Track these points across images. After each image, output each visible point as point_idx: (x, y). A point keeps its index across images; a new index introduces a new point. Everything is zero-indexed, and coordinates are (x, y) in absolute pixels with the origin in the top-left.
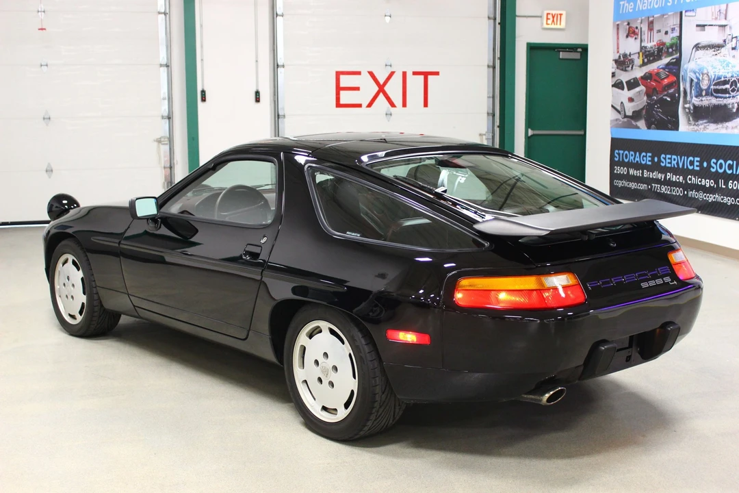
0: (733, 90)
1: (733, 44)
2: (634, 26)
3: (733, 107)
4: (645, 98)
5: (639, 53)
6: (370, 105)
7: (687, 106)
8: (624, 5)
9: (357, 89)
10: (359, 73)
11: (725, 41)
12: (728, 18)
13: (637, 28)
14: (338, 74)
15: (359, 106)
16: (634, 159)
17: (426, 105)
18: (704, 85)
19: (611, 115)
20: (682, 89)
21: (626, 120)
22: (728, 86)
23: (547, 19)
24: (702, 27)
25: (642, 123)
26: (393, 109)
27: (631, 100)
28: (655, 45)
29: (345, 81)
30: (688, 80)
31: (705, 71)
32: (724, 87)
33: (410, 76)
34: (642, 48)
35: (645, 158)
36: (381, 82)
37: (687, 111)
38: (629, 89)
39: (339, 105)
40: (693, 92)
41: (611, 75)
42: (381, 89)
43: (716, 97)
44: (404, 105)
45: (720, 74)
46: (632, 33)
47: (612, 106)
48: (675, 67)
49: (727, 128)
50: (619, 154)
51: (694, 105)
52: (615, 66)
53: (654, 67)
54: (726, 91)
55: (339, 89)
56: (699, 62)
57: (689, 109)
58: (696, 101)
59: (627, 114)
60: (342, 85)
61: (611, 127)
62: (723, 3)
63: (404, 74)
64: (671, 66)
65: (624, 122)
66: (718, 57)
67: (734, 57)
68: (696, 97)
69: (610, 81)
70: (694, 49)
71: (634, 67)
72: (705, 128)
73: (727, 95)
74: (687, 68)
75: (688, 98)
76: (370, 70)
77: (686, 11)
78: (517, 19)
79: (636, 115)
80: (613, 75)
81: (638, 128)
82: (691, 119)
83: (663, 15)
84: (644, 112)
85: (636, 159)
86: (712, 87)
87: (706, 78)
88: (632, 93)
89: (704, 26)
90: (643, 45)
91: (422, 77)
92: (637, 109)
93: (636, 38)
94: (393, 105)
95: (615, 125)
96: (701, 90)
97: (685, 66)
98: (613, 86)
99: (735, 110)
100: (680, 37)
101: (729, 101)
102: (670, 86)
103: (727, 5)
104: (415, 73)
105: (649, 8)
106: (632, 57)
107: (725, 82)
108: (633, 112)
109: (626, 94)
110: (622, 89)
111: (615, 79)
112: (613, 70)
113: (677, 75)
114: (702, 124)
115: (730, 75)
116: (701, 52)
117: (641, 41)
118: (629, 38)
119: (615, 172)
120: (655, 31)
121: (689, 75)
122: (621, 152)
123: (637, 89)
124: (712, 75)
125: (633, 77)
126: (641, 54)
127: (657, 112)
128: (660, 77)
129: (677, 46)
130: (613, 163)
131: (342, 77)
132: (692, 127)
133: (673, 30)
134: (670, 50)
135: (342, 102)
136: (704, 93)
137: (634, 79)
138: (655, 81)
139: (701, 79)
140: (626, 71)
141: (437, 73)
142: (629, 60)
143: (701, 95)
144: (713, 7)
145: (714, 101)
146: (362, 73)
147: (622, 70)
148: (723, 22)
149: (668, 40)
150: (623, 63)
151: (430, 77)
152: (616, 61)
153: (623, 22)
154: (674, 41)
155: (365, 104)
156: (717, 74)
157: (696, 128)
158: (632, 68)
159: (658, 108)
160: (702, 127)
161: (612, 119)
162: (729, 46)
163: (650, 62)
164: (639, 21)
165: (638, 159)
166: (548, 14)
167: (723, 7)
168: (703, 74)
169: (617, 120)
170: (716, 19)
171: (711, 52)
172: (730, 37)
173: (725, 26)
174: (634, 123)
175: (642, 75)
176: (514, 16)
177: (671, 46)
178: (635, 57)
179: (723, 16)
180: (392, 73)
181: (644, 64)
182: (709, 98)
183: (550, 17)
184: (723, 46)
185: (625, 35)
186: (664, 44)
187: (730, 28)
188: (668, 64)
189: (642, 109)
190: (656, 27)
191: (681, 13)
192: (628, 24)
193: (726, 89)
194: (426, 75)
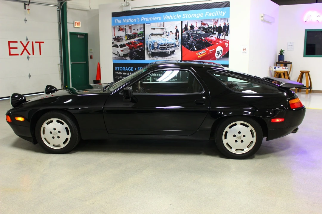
0: (168, 47)
1: (167, 34)
2: (122, 27)
3: (169, 52)
4: (129, 50)
5: (125, 36)
6: (21, 54)
7: (149, 52)
8: (116, 21)
9: (16, 48)
10: (16, 42)
11: (163, 33)
12: (165, 26)
13: (123, 28)
14: (9, 42)
15: (18, 55)
16: (125, 69)
17: (40, 54)
18: (156, 46)
19: (112, 56)
20: (146, 47)
21: (120, 57)
22: (166, 46)
23: (76, 24)
24: (154, 29)
25: (128, 58)
26: (29, 56)
27: (122, 51)
28: (132, 34)
29: (12, 45)
30: (148, 44)
31: (156, 42)
32: (164, 47)
33: (34, 43)
34: (126, 34)
35: (130, 69)
36: (25, 45)
37: (149, 54)
38: (121, 47)
39: (10, 54)
40: (151, 48)
41: (112, 43)
42: (25, 48)
43: (161, 50)
44: (33, 54)
45: (162, 43)
46: (121, 29)
47: (113, 53)
48: (143, 41)
49: (166, 58)
50: (117, 68)
51: (152, 52)
52: (113, 40)
53: (133, 40)
54: (165, 48)
55: (10, 48)
56: (153, 39)
57: (150, 53)
58: (153, 51)
59: (120, 55)
60: (11, 46)
61: (113, 60)
62: (162, 22)
63: (33, 42)
64: (141, 40)
65: (119, 58)
66: (161, 38)
67: (168, 38)
68: (153, 49)
69: (111, 45)
70: (150, 35)
71: (123, 40)
72: (157, 59)
73: (166, 49)
74: (148, 41)
75: (149, 50)
76: (21, 41)
77: (146, 24)
78: (68, 24)
79: (125, 56)
80: (113, 43)
81: (126, 59)
82: (150, 56)
83: (136, 25)
84: (129, 55)
85: (126, 69)
86: (159, 46)
87: (156, 44)
88: (122, 49)
89: (154, 28)
90: (127, 33)
91: (38, 44)
92: (125, 54)
93: (123, 31)
94: (29, 54)
95: (115, 59)
96: (155, 48)
97: (147, 40)
98: (113, 46)
99: (169, 53)
100: (144, 31)
101: (167, 50)
102: (140, 46)
103: (164, 23)
104: (36, 42)
105: (129, 22)
106: (122, 37)
107: (165, 45)
108: (123, 55)
109: (119, 49)
110: (118, 47)
111: (114, 44)
112: (113, 41)
113: (144, 43)
114: (155, 58)
115: (167, 43)
116: (153, 36)
117: (126, 32)
118: (120, 31)
119: (116, 74)
120: (132, 29)
121: (149, 43)
122: (118, 67)
123: (125, 47)
124: (159, 43)
125: (123, 43)
126: (126, 36)
127: (135, 54)
128: (136, 43)
129: (143, 34)
130: (114, 71)
131: (11, 44)
132: (151, 59)
133: (141, 29)
134: (140, 35)
135: (11, 53)
136: (156, 48)
137: (123, 44)
138: (133, 45)
139: (154, 44)
140: (119, 41)
141: (43, 42)
142: (120, 38)
143: (155, 49)
144: (158, 23)
145: (160, 51)
146: (18, 42)
147: (117, 41)
148: (163, 28)
149: (138, 32)
150: (117, 39)
151: (41, 44)
152: (114, 39)
153: (116, 26)
154: (142, 32)
155: (20, 54)
156: (161, 43)
157: (153, 59)
158: (122, 41)
159: (135, 53)
160: (156, 58)
161: (113, 57)
162: (166, 34)
163: (130, 39)
164: (125, 26)
165: (127, 69)
166: (76, 22)
167: (162, 23)
168: (155, 43)
169: (115, 57)
170: (159, 26)
171: (158, 36)
172: (166, 32)
173: (163, 29)
174: (124, 58)
175: (127, 43)
176: (67, 23)
177: (140, 34)
178: (123, 37)
179: (162, 26)
180: (28, 42)
181: (127, 39)
182: (158, 50)
183: (76, 23)
184: (163, 35)
185: (118, 30)
186: (137, 33)
187: (166, 29)
188: (139, 40)
189: (128, 53)
190: (133, 28)
191: (144, 24)
192: (119, 27)
193: (165, 47)
194: (40, 43)
